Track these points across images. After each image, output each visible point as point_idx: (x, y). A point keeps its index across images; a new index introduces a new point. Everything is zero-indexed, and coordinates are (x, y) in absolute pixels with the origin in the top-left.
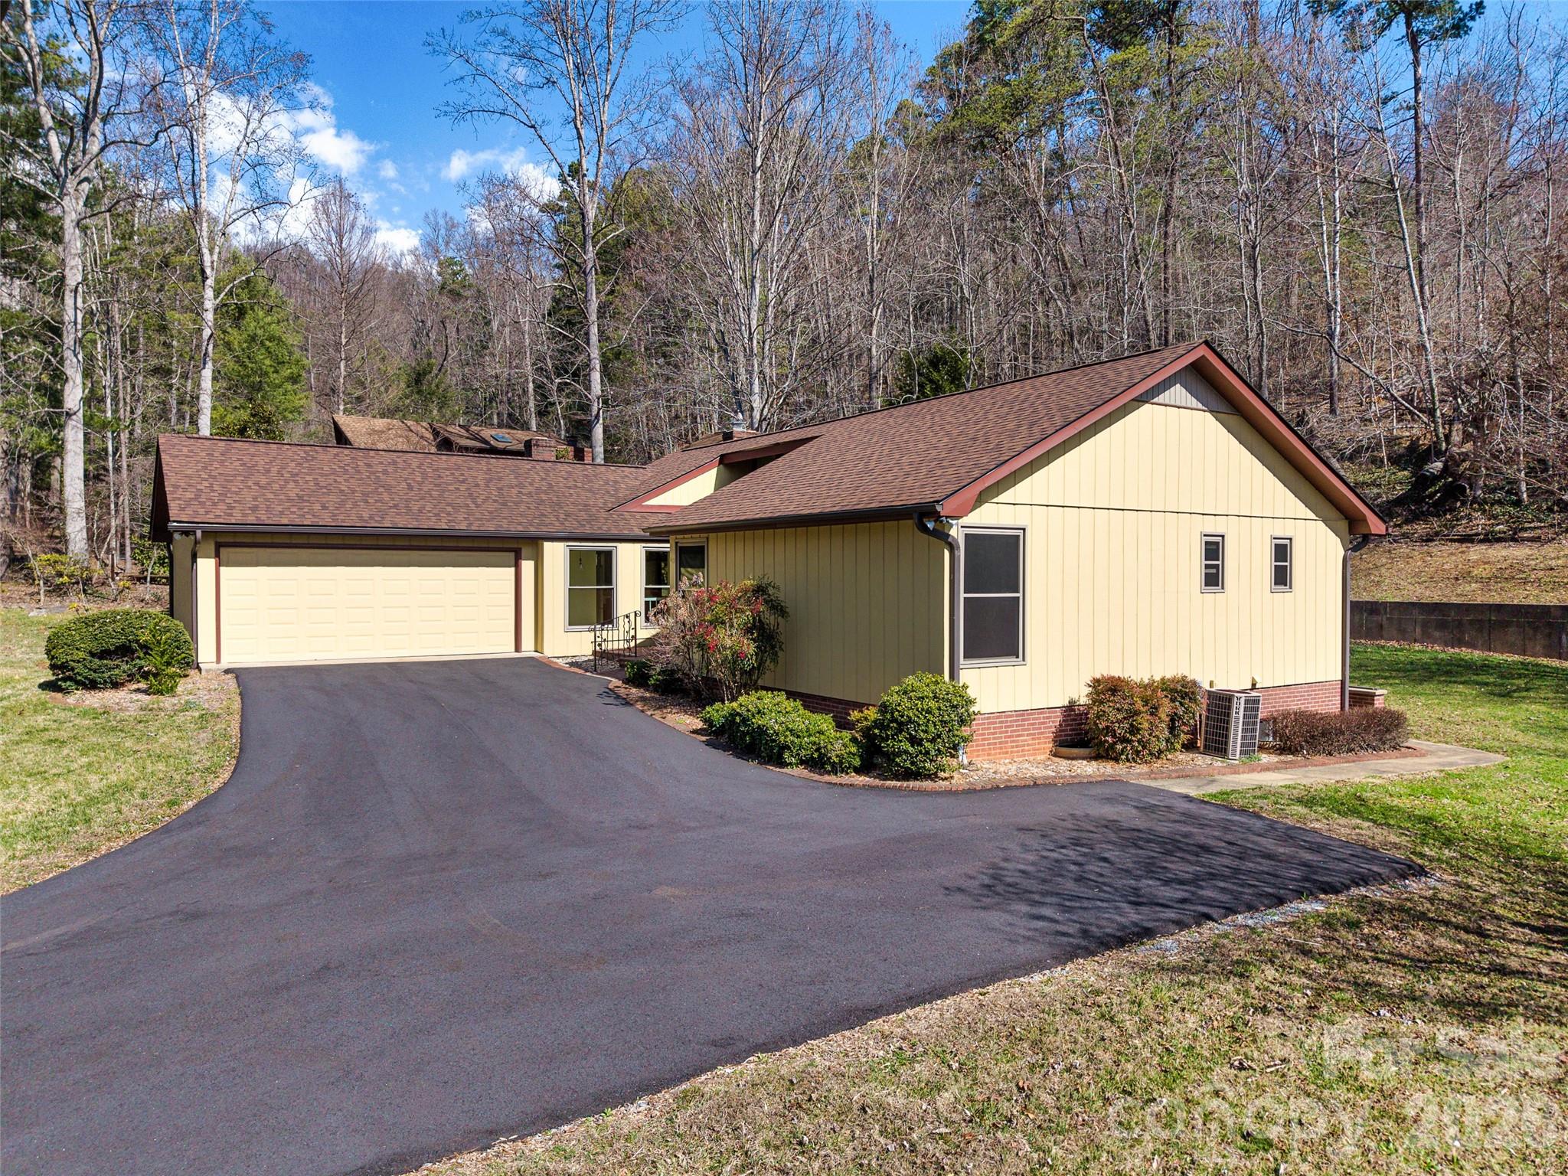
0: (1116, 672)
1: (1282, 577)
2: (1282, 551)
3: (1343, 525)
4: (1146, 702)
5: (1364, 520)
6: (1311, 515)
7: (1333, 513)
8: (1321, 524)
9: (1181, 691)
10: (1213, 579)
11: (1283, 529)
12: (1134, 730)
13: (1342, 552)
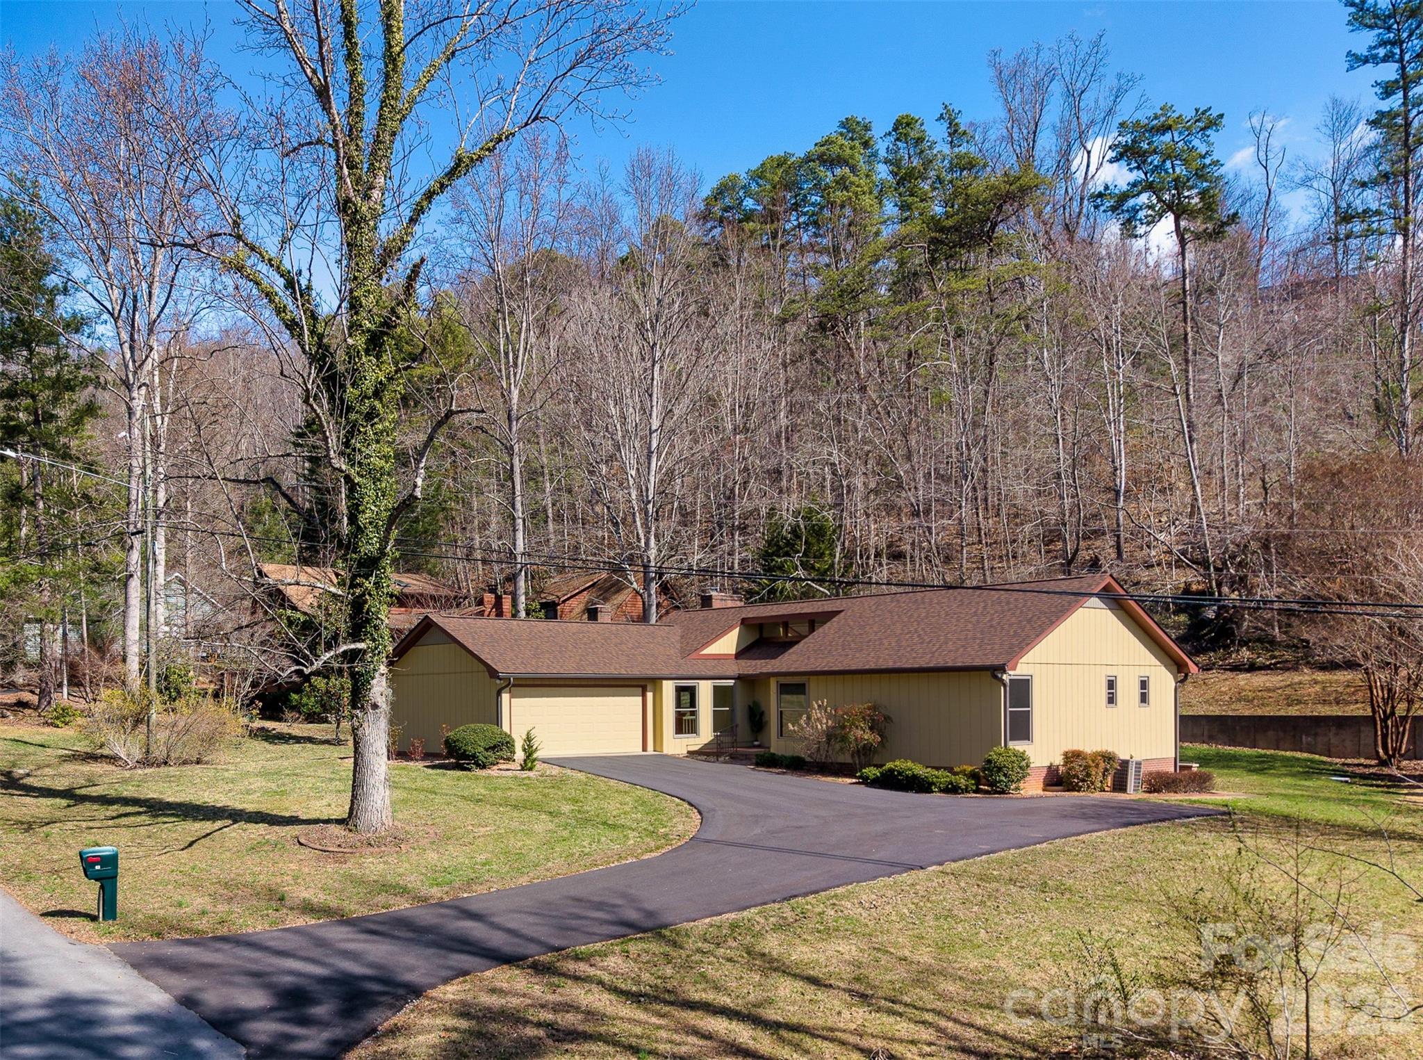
0: (1075, 748)
1: (1144, 698)
2: (1144, 684)
3: (1175, 668)
4: (1093, 761)
5: (1187, 665)
6: (1159, 663)
7: (1170, 662)
8: (1163, 668)
9: (1108, 757)
10: (1111, 700)
11: (1145, 672)
12: (1088, 775)
13: (1174, 684)
